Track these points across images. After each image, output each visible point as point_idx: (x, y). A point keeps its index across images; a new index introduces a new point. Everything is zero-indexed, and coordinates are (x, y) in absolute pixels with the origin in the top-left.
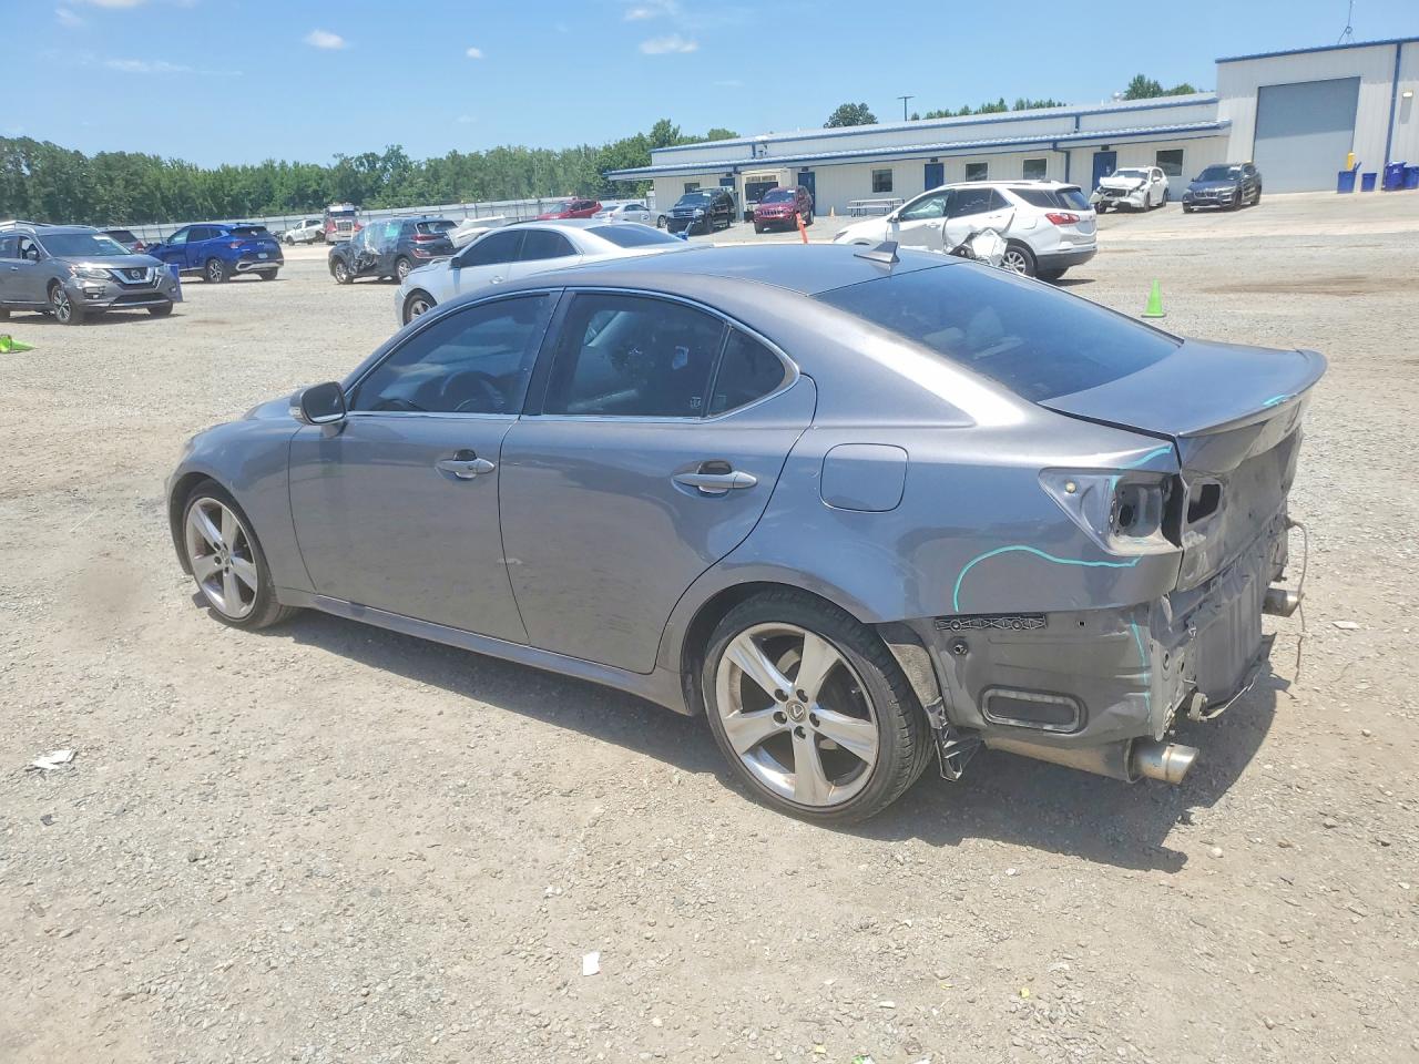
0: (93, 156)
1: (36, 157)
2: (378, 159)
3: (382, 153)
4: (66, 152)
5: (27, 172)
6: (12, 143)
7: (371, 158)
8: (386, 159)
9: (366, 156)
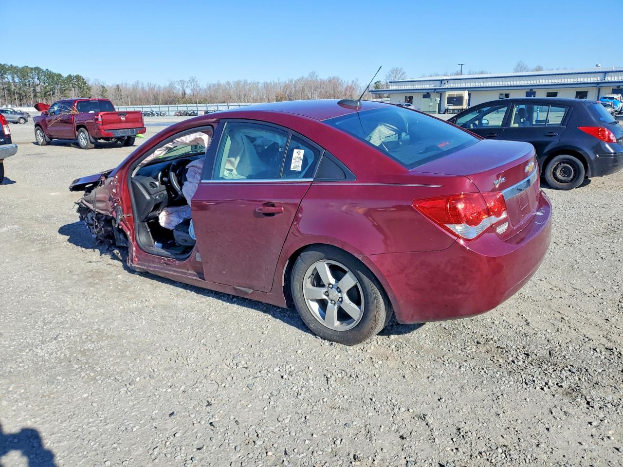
0: (67, 76)
1: (42, 75)
2: (185, 82)
3: (187, 80)
4: (55, 74)
5: (38, 82)
6: (32, 69)
7: (182, 82)
8: (188, 82)
9: (181, 81)
